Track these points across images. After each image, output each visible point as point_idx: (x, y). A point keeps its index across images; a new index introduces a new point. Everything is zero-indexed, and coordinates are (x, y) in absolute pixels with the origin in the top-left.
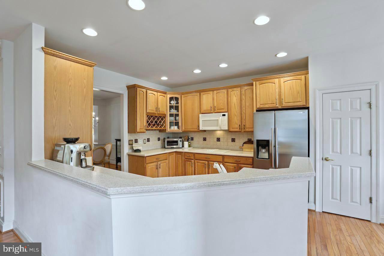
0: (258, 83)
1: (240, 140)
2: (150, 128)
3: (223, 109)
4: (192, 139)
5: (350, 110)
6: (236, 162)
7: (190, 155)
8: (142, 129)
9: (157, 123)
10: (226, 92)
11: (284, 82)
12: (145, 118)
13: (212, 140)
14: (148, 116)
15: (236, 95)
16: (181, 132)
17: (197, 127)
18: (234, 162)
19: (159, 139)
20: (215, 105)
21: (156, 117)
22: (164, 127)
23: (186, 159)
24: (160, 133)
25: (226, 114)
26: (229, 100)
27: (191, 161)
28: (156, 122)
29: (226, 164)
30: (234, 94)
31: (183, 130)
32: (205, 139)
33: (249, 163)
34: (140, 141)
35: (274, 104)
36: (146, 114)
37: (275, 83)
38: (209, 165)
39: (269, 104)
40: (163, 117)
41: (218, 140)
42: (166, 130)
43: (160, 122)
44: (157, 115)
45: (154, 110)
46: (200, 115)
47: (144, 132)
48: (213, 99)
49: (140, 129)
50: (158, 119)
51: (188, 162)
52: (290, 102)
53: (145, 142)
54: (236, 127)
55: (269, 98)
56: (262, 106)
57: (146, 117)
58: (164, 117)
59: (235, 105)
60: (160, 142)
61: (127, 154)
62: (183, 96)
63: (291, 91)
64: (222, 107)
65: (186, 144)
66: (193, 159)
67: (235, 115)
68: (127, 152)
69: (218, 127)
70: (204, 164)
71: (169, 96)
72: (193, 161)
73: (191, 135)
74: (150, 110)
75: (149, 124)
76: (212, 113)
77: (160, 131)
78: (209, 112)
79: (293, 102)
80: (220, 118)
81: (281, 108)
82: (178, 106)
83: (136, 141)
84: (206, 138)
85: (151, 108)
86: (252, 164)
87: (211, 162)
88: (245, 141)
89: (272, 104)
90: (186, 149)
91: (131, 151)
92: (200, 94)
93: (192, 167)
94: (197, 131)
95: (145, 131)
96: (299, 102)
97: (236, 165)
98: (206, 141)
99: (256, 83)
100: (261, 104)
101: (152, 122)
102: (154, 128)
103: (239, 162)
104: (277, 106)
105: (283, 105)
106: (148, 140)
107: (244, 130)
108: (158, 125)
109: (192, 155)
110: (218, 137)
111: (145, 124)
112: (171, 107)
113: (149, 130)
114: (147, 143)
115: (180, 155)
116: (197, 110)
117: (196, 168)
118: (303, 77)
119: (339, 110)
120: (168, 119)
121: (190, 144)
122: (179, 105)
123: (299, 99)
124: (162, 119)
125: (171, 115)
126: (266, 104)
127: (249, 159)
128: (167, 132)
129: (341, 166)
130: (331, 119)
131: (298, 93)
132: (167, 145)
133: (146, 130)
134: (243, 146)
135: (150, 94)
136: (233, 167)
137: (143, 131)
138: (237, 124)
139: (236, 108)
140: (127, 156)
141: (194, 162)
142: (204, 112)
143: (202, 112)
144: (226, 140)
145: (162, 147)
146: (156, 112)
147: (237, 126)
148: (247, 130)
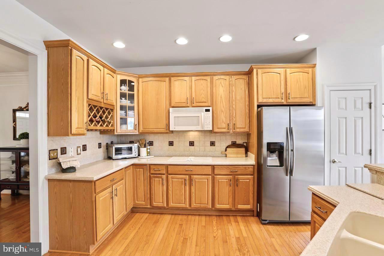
0: (260, 71)
1: (222, 144)
2: (92, 127)
3: (206, 102)
4: (151, 144)
5: (353, 110)
6: (231, 173)
7: (160, 168)
8: (80, 128)
9: (103, 119)
10: (209, 80)
11: (290, 74)
12: (86, 109)
13: (181, 145)
14: (89, 105)
15: (223, 85)
16: (138, 133)
17: (164, 126)
18: (229, 173)
19: (100, 145)
20: (194, 96)
21: (101, 108)
22: (112, 126)
23: (152, 174)
24: (102, 135)
25: (210, 108)
26: (214, 91)
27: (161, 177)
28: (101, 117)
29: (218, 176)
30: (221, 83)
31: (140, 131)
32: (171, 144)
33: (249, 173)
34: (71, 151)
35: (279, 98)
36: (87, 102)
37: (280, 74)
38: (191, 180)
39: (273, 98)
40: (110, 110)
41: (192, 144)
42: (114, 130)
43: (107, 117)
44: (102, 105)
45: (99, 95)
46: (171, 109)
47: (83, 134)
48: (191, 88)
49: (78, 128)
50: (104, 112)
51: (156, 179)
52: (296, 98)
53: (79, 152)
54: (222, 126)
55: (273, 91)
56: (265, 101)
57: (87, 106)
58: (112, 110)
59: (221, 97)
60: (101, 149)
61: (46, 179)
62: (140, 79)
63: (298, 84)
64: (203, 100)
65: (144, 151)
66: (164, 174)
67: (222, 111)
68: (47, 174)
69: (198, 127)
70: (183, 180)
71: (120, 78)
72: (164, 177)
73: (150, 138)
74: (93, 94)
75: (91, 121)
76: (189, 107)
77: (102, 132)
78: (184, 105)
79: (300, 98)
80: (203, 113)
81: (286, 104)
82: (133, 95)
83: (64, 151)
84: (173, 142)
85: (95, 93)
86: (252, 173)
87: (194, 176)
88: (229, 145)
89: (276, 98)
90: (145, 158)
91: (54, 170)
92: (170, 80)
93: (163, 185)
94: (164, 132)
95: (86, 132)
96: (306, 98)
97: (231, 176)
98: (173, 145)
99: (257, 71)
100: (264, 98)
101: (95, 116)
102: (99, 127)
103: (235, 173)
104: (283, 101)
105: (290, 101)
106: (84, 148)
107: (234, 131)
108: (104, 122)
109: (164, 167)
110: (192, 141)
111: (85, 121)
112: (123, 95)
113: (92, 130)
114: (82, 152)
115: (142, 170)
116: (164, 103)
117: (169, 187)
118: (310, 70)
119: (345, 109)
120: (119, 114)
121: (149, 150)
122: (135, 92)
123: (306, 95)
124: (109, 113)
125: (122, 108)
126: (270, 98)
127: (249, 168)
128: (116, 133)
129: (346, 168)
130: (337, 118)
131: (305, 87)
132: (116, 154)
133: (88, 130)
134: (227, 151)
135: (93, 67)
136: (227, 180)
137: (82, 132)
138: (225, 123)
139: (222, 102)
140: (46, 183)
141: (167, 177)
142: (175, 106)
143: (172, 105)
144: (202, 144)
145: (105, 157)
146: (102, 101)
147: (224, 125)
148: (238, 130)
